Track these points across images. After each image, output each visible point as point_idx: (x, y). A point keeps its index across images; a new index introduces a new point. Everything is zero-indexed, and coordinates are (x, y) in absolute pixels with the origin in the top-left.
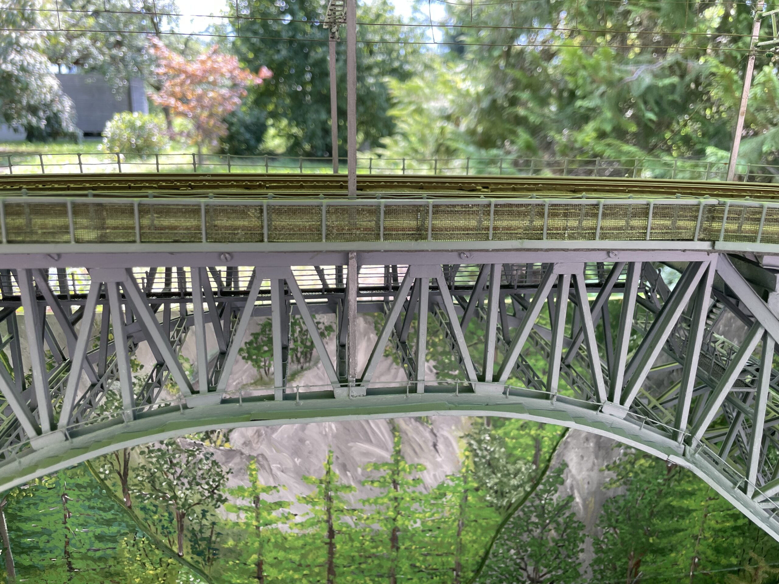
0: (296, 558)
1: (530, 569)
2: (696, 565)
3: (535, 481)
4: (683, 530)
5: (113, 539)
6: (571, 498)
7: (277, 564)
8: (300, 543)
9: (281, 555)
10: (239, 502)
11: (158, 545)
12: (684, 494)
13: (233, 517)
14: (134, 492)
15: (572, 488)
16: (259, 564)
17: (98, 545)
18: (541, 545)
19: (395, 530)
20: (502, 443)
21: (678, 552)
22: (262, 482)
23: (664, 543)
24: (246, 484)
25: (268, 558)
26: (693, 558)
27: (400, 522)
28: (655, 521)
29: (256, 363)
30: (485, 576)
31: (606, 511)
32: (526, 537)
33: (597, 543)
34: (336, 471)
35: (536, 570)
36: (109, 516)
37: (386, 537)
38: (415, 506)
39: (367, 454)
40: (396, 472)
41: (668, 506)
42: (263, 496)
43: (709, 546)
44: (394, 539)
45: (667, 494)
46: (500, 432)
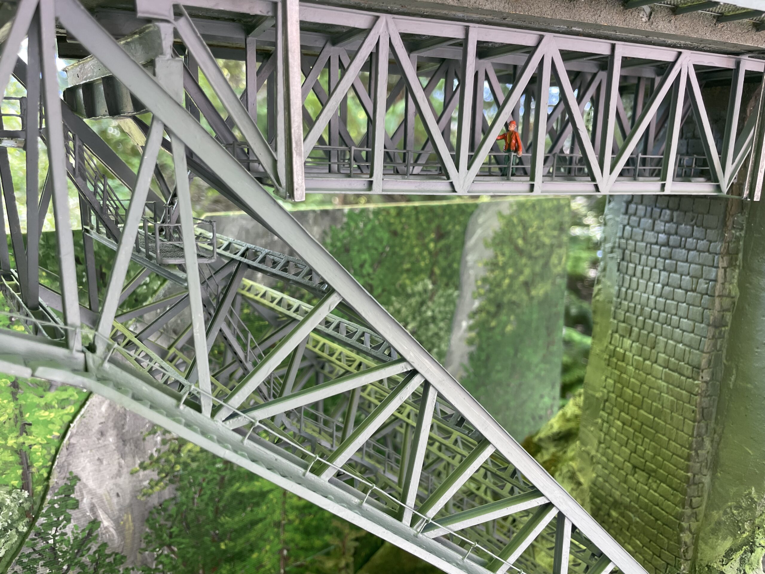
2: (286, 559)
3: (33, 514)
4: (261, 520)
15: (93, 509)
21: (260, 549)
23: (240, 544)
26: (281, 551)
28: (223, 519)
31: (152, 527)
43: (296, 530)
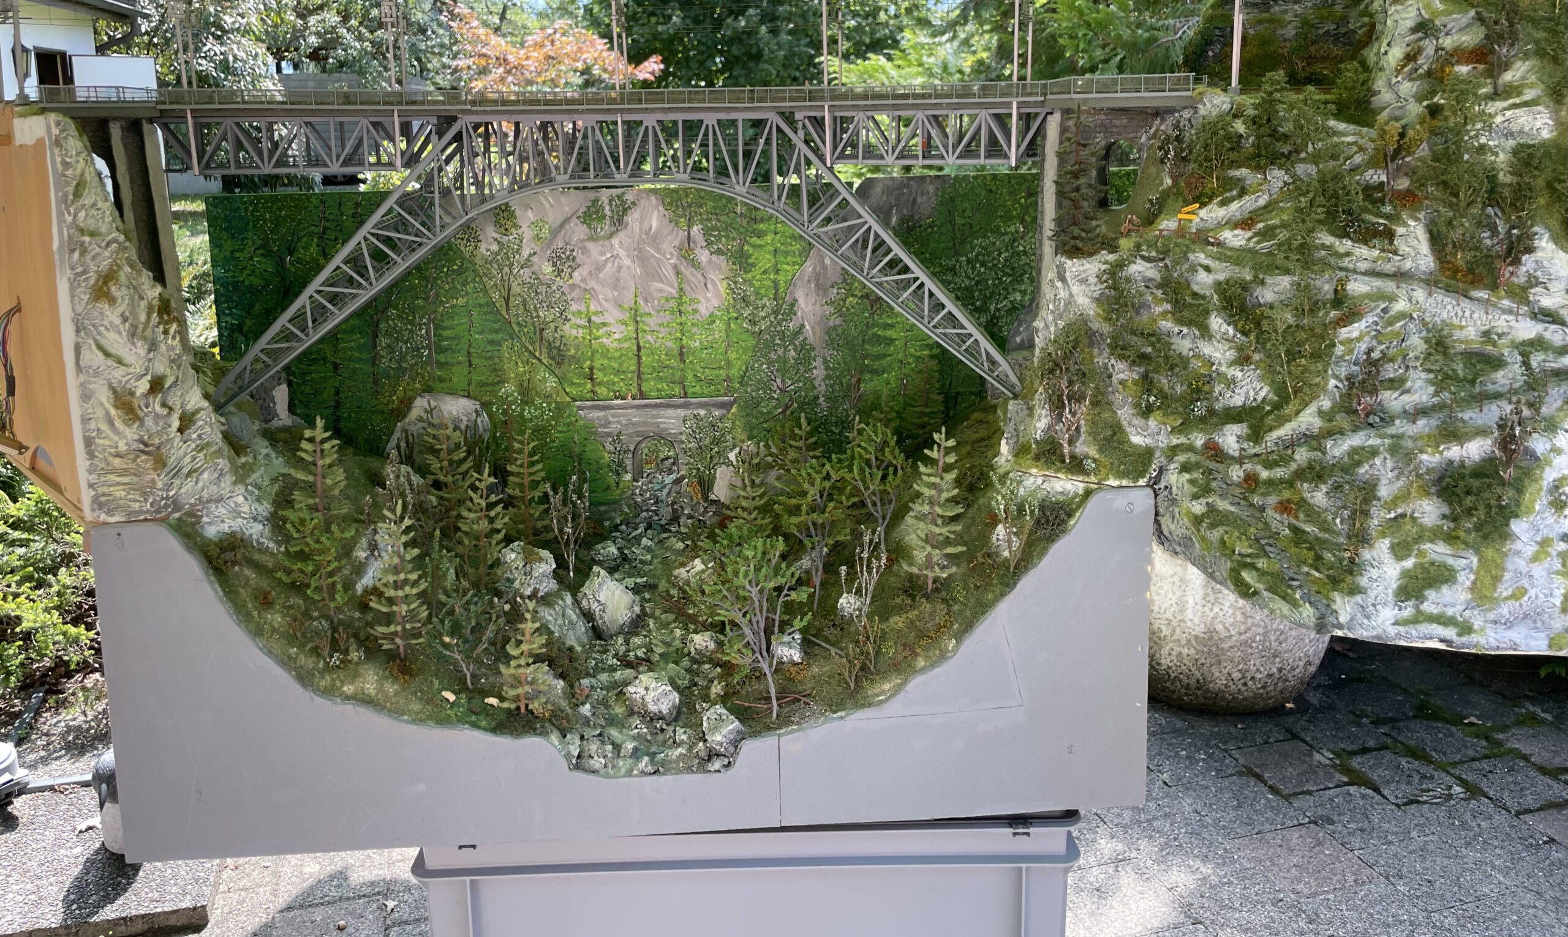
0: (616, 365)
1: (779, 381)
2: (905, 385)
3: (775, 313)
4: (890, 355)
5: (499, 343)
6: (803, 326)
7: (603, 369)
8: (617, 354)
9: (605, 362)
10: (579, 322)
11: (527, 350)
12: (887, 326)
13: (574, 332)
14: (513, 311)
15: (802, 318)
16: (591, 368)
17: (489, 348)
18: (785, 362)
19: (682, 347)
20: (751, 285)
21: (889, 373)
22: (592, 308)
23: (876, 365)
24: (583, 309)
25: (597, 365)
26: (902, 379)
27: (684, 342)
28: (867, 346)
29: (589, 226)
30: (747, 384)
31: (829, 337)
32: (772, 355)
33: (825, 362)
34: (640, 301)
35: (783, 381)
36: (497, 326)
37: (676, 352)
38: (695, 329)
39: (661, 291)
40: (680, 304)
41: (875, 335)
42: (593, 318)
43: (913, 370)
44: (681, 354)
45: (873, 326)
46: (749, 276)
